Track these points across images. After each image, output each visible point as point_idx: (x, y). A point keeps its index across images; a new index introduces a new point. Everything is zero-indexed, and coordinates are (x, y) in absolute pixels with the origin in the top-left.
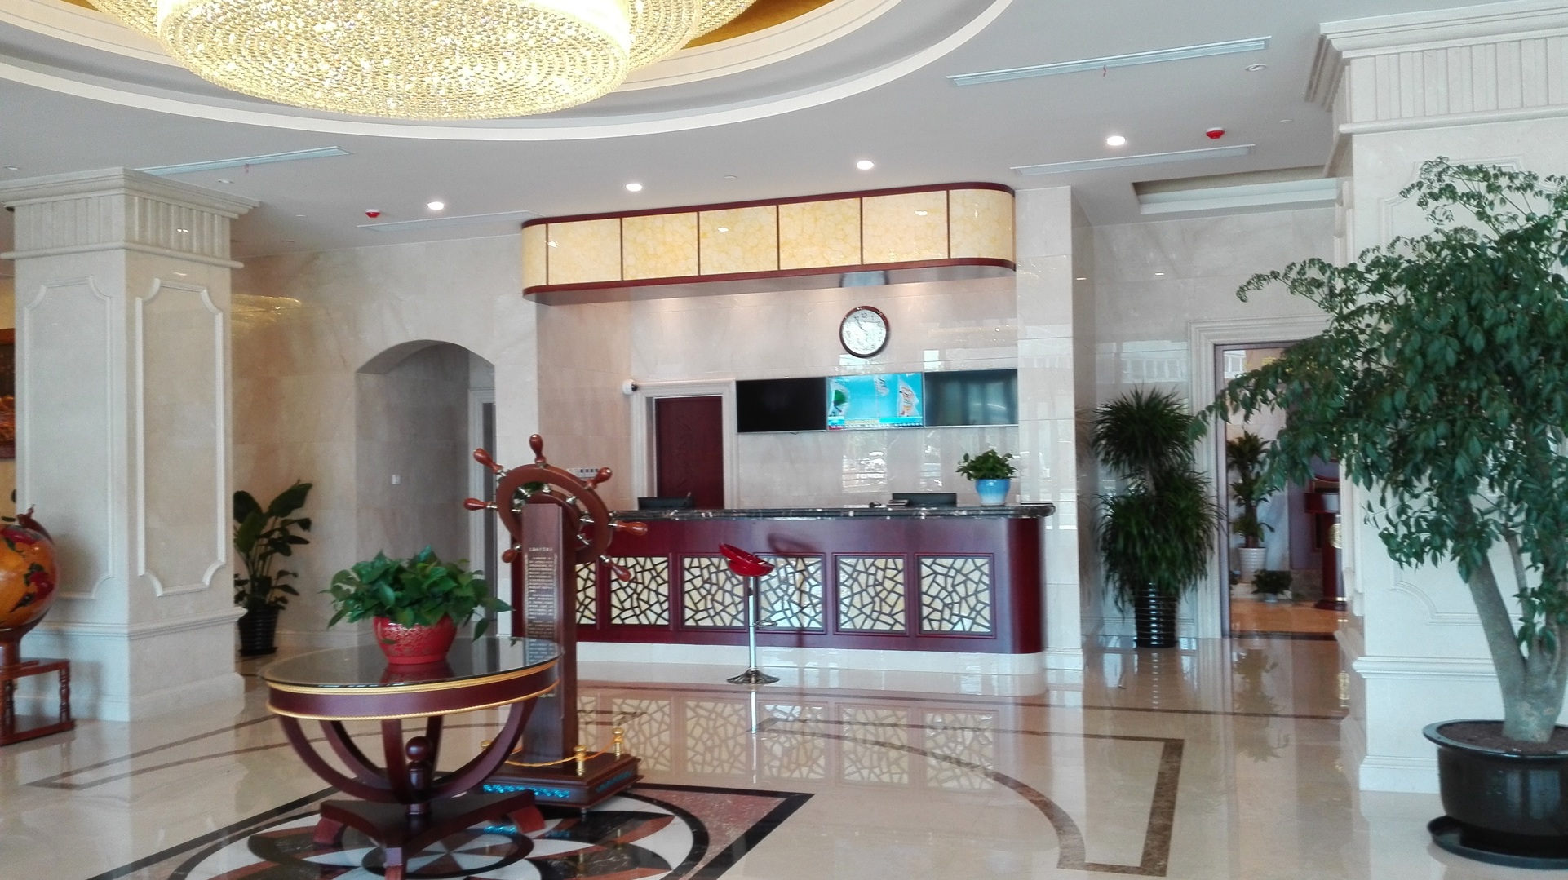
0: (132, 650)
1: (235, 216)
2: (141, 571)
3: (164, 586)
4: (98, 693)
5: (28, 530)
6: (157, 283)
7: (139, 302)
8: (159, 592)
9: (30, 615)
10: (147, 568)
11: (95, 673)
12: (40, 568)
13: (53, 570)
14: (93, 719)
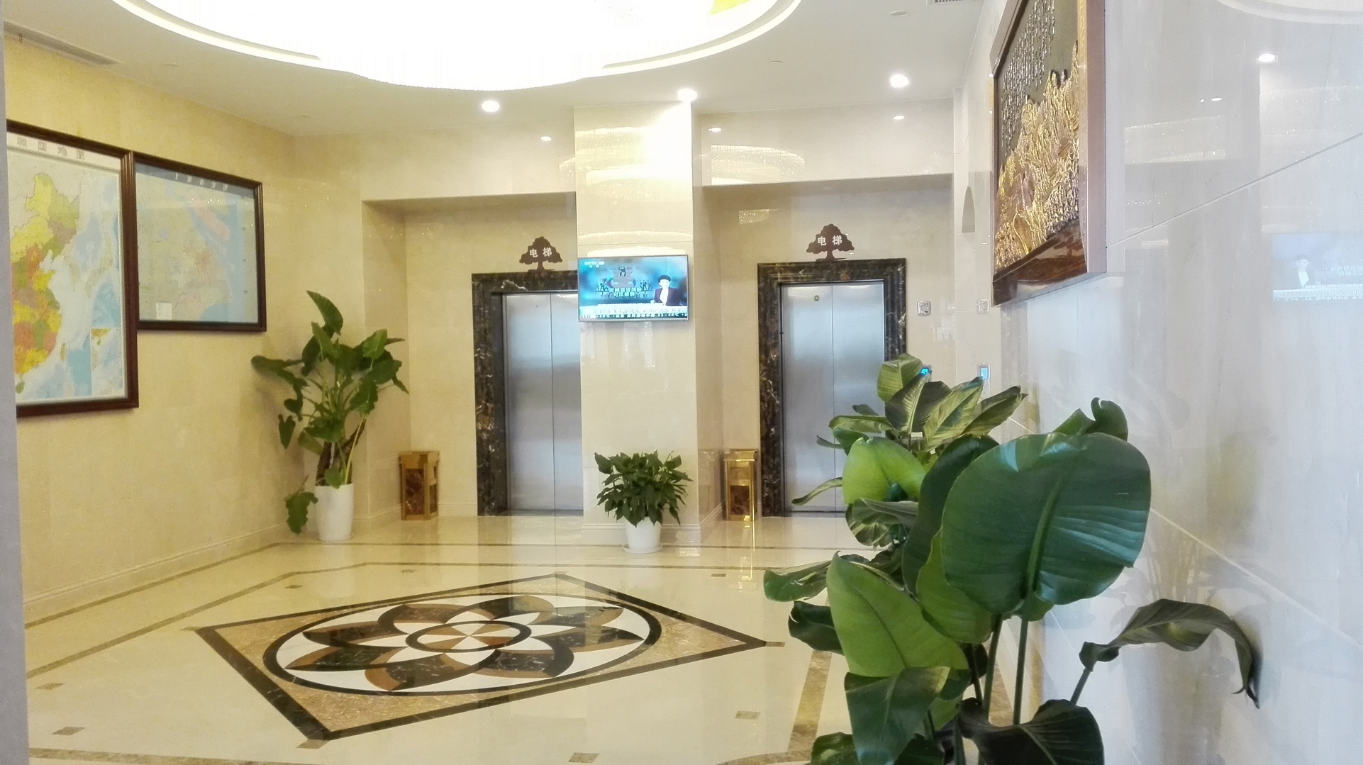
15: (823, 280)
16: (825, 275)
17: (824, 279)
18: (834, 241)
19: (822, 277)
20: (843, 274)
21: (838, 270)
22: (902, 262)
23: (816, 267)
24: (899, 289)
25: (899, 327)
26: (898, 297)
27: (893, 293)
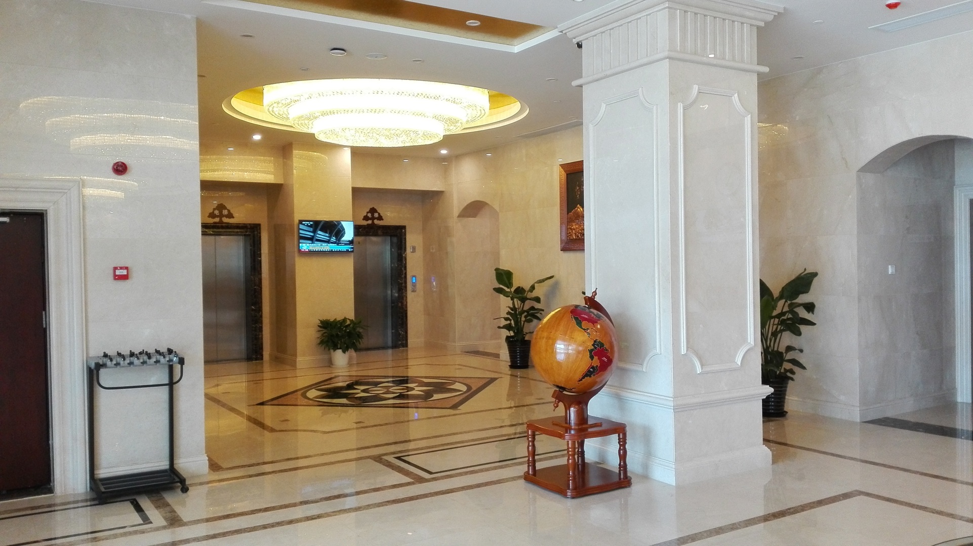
0: (677, 420)
1: (762, 24)
2: (683, 350)
3: (702, 365)
4: (649, 454)
5: (592, 310)
6: (695, 88)
7: (680, 107)
8: (699, 370)
9: (595, 383)
10: (688, 348)
11: (647, 435)
12: (602, 345)
13: (612, 346)
14: (645, 477)
16: (371, 231)
17: (370, 233)
18: (375, 216)
20: (380, 232)
21: (377, 230)
23: (368, 228)
24: (403, 240)
25: (403, 258)
26: (403, 244)
27: (401, 242)
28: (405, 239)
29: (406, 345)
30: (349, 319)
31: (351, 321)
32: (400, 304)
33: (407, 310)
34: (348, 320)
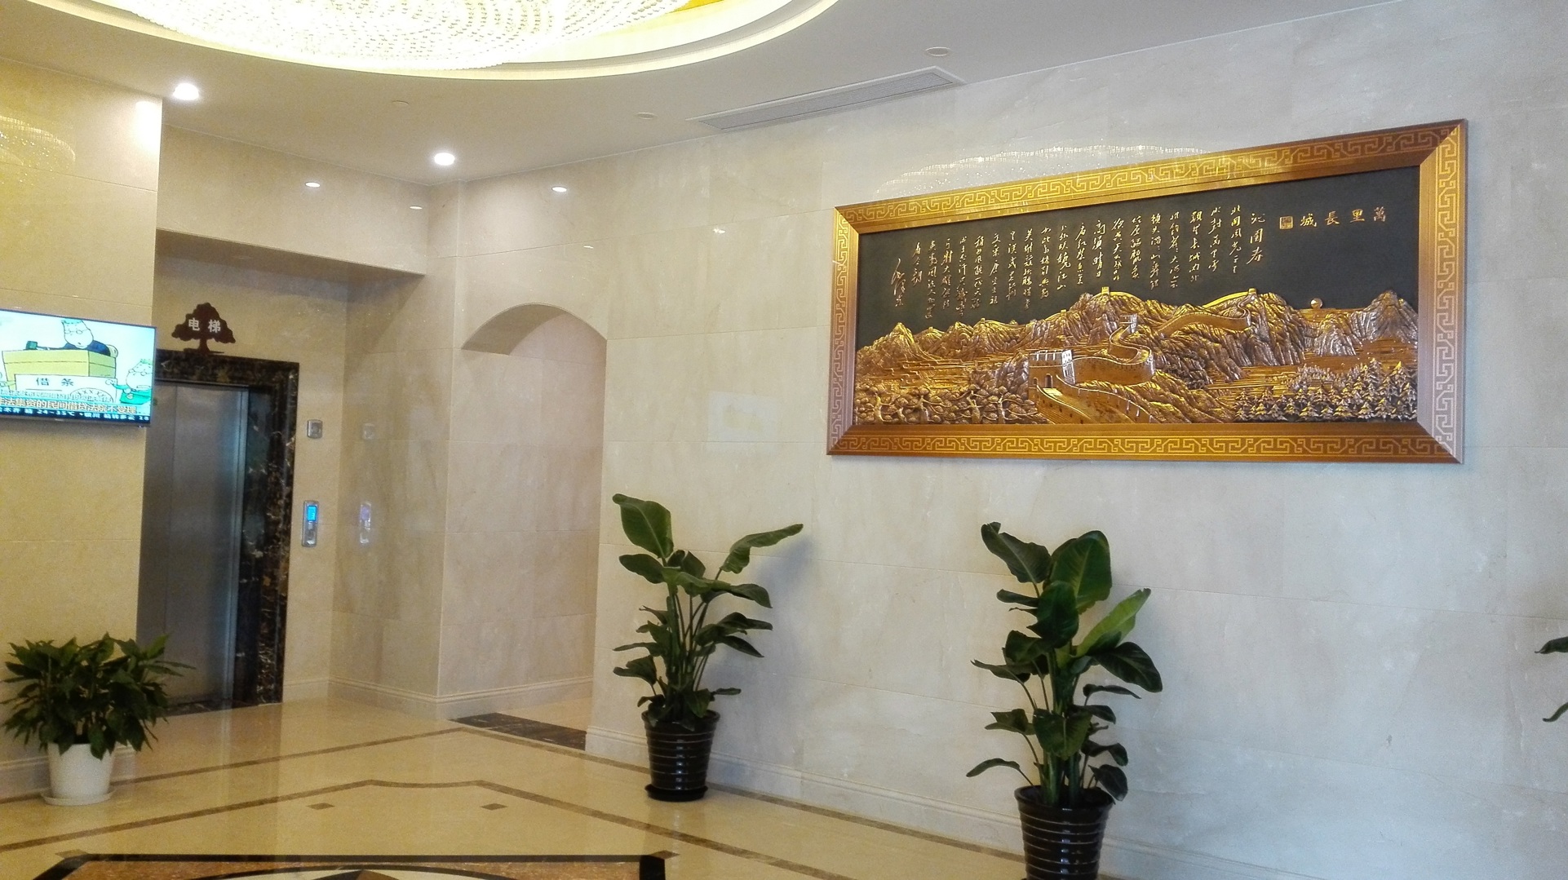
15: (194, 379)
16: (198, 372)
17: (195, 377)
18: (210, 327)
19: (193, 374)
20: (221, 374)
21: (214, 368)
22: (294, 367)
23: (186, 360)
24: (289, 400)
25: (286, 451)
26: (288, 412)
27: (283, 406)
28: (295, 399)
29: (276, 695)
30: (120, 642)
31: (127, 646)
32: (267, 581)
33: (285, 598)
34: (117, 647)
